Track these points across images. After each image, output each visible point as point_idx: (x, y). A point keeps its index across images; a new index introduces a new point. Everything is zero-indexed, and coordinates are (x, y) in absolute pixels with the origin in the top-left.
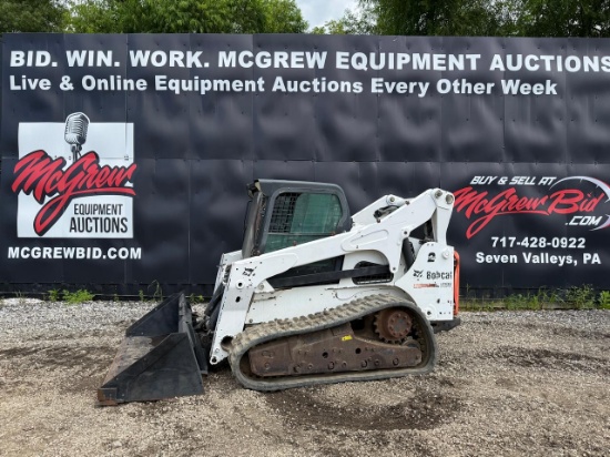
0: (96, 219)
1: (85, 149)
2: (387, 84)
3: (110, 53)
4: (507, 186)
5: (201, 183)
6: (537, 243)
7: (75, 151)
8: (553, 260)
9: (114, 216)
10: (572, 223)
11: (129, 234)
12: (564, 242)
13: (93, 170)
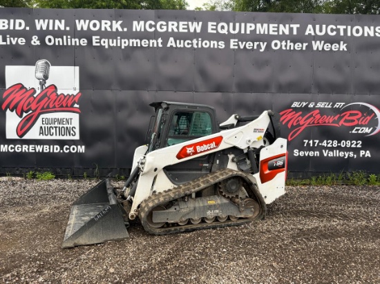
0: (56, 127)
1: (48, 83)
2: (240, 43)
3: (63, 21)
4: (314, 108)
5: (122, 105)
6: (332, 144)
7: (42, 84)
8: (342, 154)
9: (67, 125)
10: (354, 132)
12: (348, 144)
13: (53, 97)
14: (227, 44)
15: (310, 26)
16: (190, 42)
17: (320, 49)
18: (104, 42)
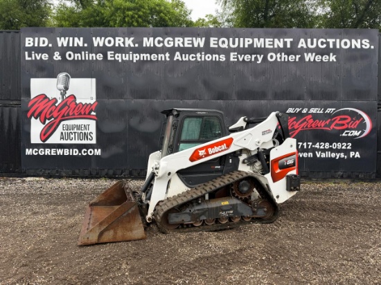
0: (75, 133)
1: (68, 93)
2: (239, 56)
3: (81, 38)
4: (307, 114)
5: (134, 112)
6: (324, 146)
7: (63, 95)
8: (333, 155)
9: (85, 131)
10: (344, 135)
11: (94, 142)
12: (339, 145)
13: (72, 106)
14: (228, 57)
15: (302, 40)
16: (194, 56)
17: (312, 60)
18: (118, 57)
